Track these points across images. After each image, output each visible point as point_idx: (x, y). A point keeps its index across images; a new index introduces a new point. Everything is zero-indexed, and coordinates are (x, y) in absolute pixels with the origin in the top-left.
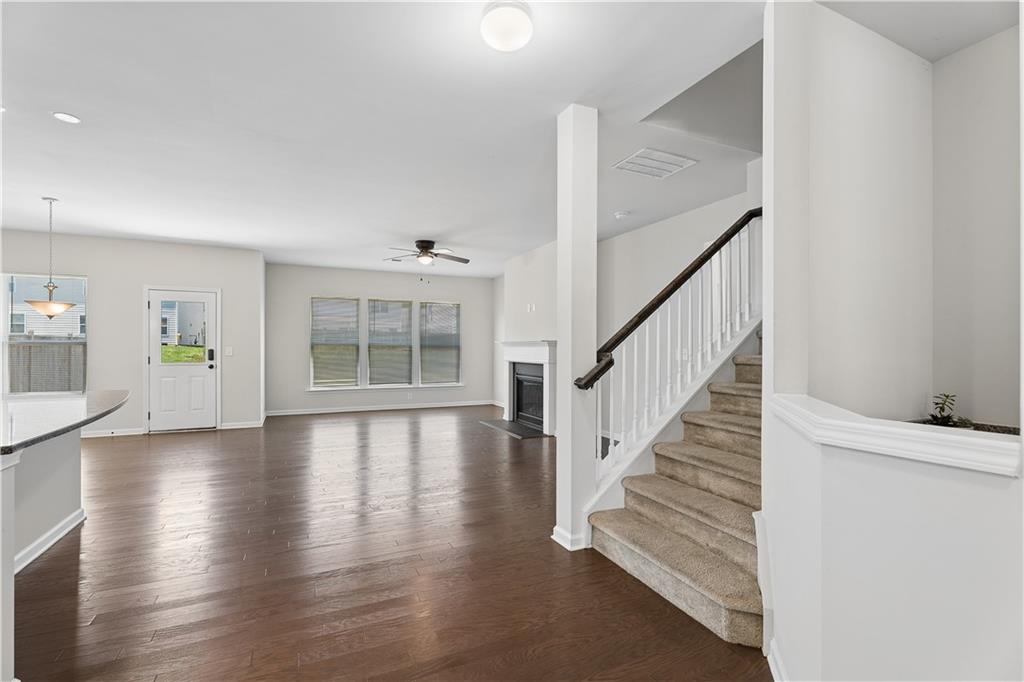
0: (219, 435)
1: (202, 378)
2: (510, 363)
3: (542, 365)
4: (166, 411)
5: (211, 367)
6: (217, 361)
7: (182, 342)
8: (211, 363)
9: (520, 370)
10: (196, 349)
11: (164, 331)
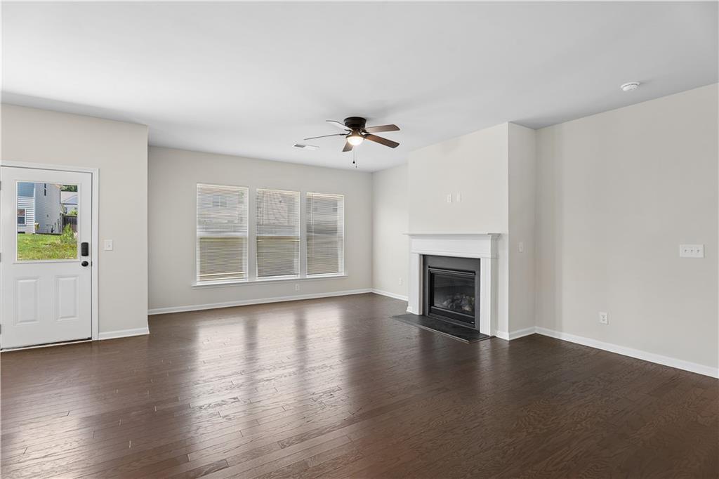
0: (95, 348)
1: (74, 278)
2: (420, 255)
3: (479, 259)
4: (21, 322)
5: (85, 264)
6: (93, 257)
7: (40, 231)
8: (85, 259)
9: (430, 263)
10: (53, 237)
11: (21, 221)
